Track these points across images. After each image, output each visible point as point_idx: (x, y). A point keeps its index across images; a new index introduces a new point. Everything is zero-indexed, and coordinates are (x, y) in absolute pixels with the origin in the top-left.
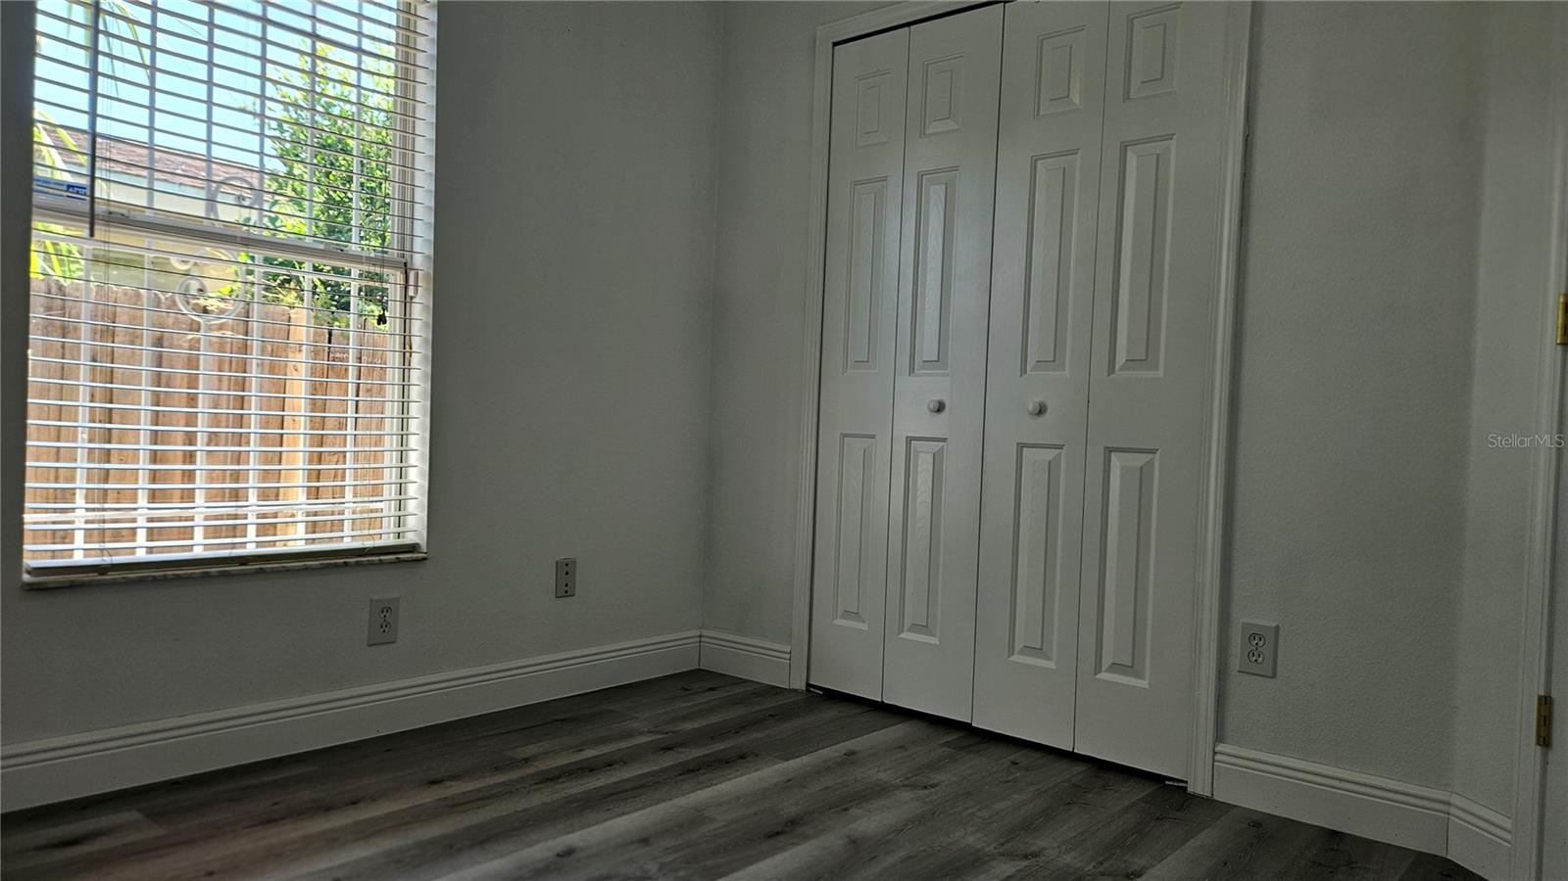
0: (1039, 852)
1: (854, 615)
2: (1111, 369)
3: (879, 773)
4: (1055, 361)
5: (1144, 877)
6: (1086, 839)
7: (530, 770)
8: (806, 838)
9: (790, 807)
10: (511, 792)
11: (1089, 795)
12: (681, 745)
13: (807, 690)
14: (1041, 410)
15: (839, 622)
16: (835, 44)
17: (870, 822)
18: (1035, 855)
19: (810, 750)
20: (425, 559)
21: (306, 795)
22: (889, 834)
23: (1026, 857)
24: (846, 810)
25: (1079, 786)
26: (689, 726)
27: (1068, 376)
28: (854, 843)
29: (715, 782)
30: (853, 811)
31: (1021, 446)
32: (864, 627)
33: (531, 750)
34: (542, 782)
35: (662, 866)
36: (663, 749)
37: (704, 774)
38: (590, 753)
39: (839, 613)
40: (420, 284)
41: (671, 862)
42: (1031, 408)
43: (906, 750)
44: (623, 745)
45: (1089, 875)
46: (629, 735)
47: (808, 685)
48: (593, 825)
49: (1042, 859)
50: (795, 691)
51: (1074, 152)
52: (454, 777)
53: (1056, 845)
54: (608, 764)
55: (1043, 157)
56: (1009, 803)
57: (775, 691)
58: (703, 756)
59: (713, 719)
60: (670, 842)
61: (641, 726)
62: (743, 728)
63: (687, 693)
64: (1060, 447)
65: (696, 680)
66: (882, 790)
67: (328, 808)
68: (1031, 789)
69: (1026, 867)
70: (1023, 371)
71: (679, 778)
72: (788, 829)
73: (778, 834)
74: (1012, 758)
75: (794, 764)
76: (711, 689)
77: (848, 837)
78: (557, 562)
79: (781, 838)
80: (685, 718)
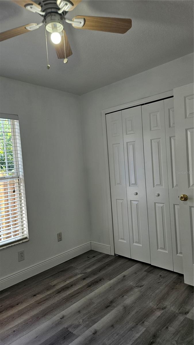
0: (166, 307)
1: (123, 239)
2: (173, 187)
3: (130, 283)
4: (161, 184)
5: (189, 313)
6: (176, 301)
7: (54, 290)
8: (114, 307)
9: (111, 298)
10: (51, 297)
11: (177, 285)
12: (87, 277)
13: (115, 255)
14: (159, 195)
15: (120, 240)
16: (106, 114)
17: (129, 300)
18: (165, 308)
19: (116, 276)
20: (29, 241)
21: (8, 302)
22: (132, 304)
23: (163, 309)
24: (123, 296)
25: (175, 282)
26: (89, 270)
27: (164, 188)
28: (125, 308)
29: (94, 289)
30: (125, 297)
31: (155, 203)
32: (125, 242)
33: (55, 282)
34: (58, 293)
35: (83, 320)
36: (83, 279)
37: (92, 287)
38: (68, 282)
39: (120, 238)
40: (22, 181)
41: (85, 319)
42: (156, 195)
43: (137, 274)
44: (75, 278)
45: (177, 314)
46: (76, 275)
47: (115, 254)
48: (68, 307)
49: (166, 309)
50: (112, 255)
51: (160, 138)
52: (39, 293)
53: (169, 304)
54: (71, 285)
55: (153, 139)
56: (159, 290)
57: (108, 256)
58: (92, 280)
59: (94, 267)
60: (84, 312)
61: (78, 272)
62: (101, 270)
63: (89, 258)
64: (164, 203)
65: (91, 253)
66: (131, 289)
67: (12, 307)
68: (164, 284)
69: (163, 312)
70: (154, 186)
71: (87, 289)
72: (110, 305)
73: (108, 306)
74: (160, 274)
75: (112, 281)
76: (94, 257)
77: (124, 306)
78: (58, 234)
79: (109, 308)
80: (89, 267)
